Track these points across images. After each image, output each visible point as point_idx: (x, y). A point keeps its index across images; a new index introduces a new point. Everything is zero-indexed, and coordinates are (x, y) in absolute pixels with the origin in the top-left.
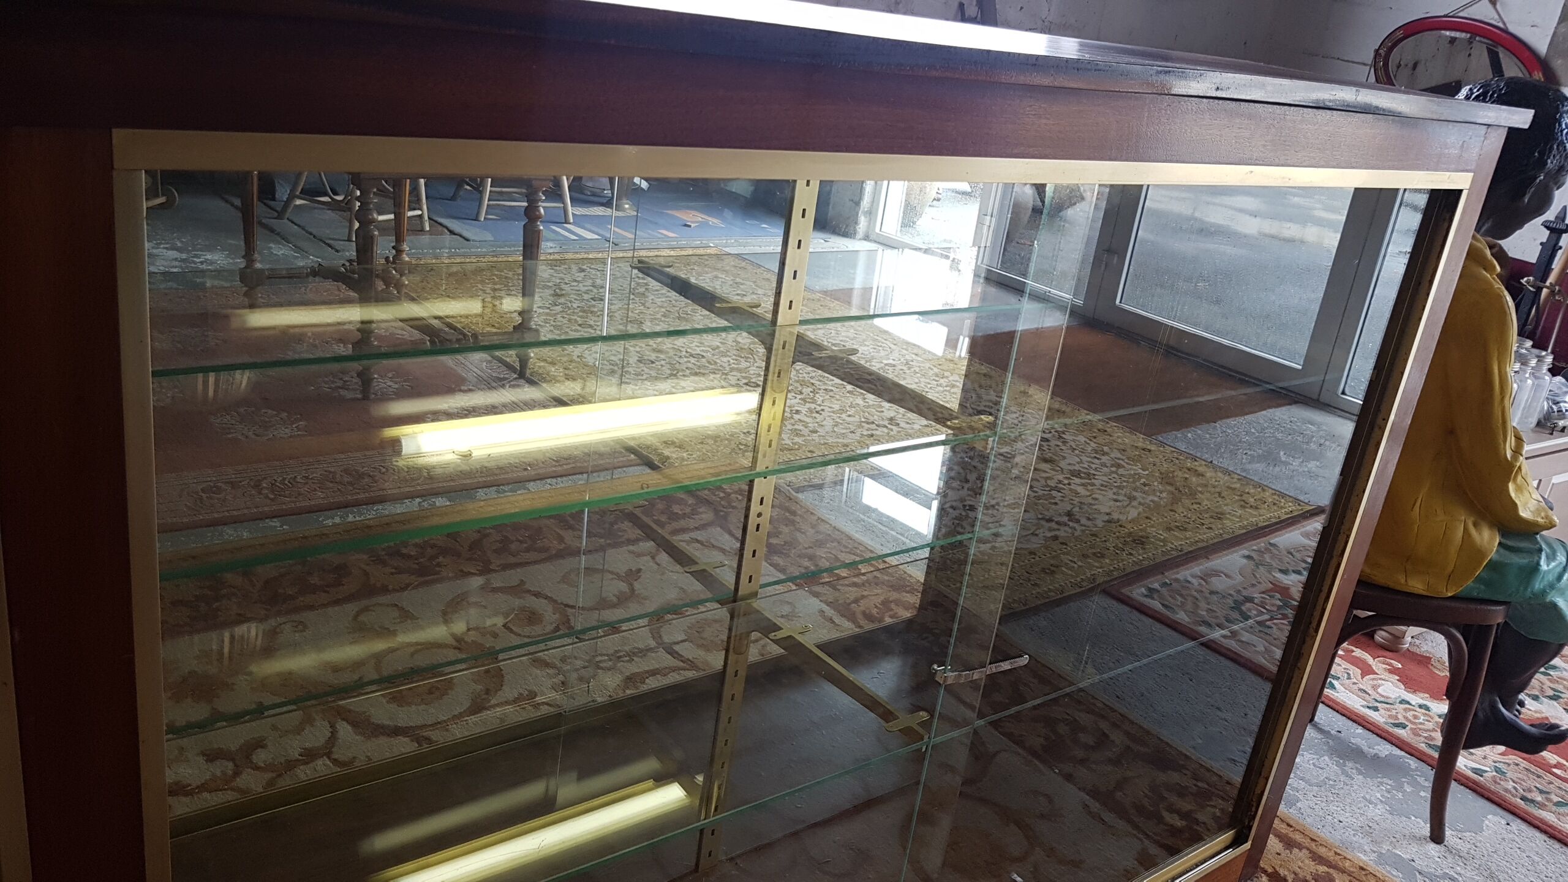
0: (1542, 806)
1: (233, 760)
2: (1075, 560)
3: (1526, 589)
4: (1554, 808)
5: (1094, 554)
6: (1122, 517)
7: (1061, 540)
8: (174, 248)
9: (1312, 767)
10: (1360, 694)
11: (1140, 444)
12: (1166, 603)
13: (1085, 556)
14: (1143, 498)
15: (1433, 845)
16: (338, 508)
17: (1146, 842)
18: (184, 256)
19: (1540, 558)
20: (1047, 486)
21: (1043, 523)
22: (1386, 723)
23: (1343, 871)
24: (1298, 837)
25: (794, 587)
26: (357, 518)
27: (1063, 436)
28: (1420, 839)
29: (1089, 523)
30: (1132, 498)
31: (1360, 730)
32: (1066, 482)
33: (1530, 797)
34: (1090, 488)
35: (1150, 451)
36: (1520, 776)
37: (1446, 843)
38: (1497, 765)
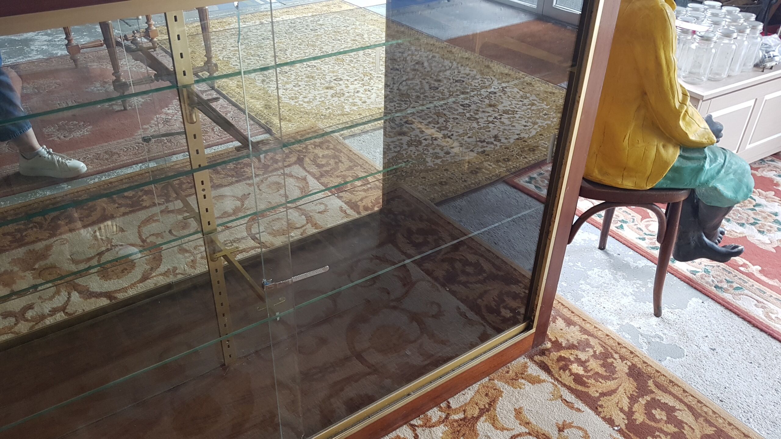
0: (726, 291)
1: (16, 316)
2: (492, 164)
3: (696, 180)
4: (733, 291)
5: (504, 159)
6: (527, 136)
7: (486, 153)
8: (47, 34)
9: (597, 276)
10: (637, 231)
11: (550, 90)
12: (538, 185)
13: (498, 161)
14: (542, 123)
15: (655, 318)
16: (97, 174)
17: (487, 327)
18: (50, 38)
19: (705, 162)
20: (488, 121)
21: (479, 143)
22: (647, 247)
23: (596, 338)
24: (575, 319)
25: (330, 194)
26: (107, 178)
27: (505, 89)
28: (645, 315)
29: (506, 141)
30: (535, 123)
31: (631, 252)
32: (499, 117)
33: (720, 286)
34: (512, 120)
35: (554, 93)
36: (718, 273)
37: (662, 316)
38: (706, 267)
